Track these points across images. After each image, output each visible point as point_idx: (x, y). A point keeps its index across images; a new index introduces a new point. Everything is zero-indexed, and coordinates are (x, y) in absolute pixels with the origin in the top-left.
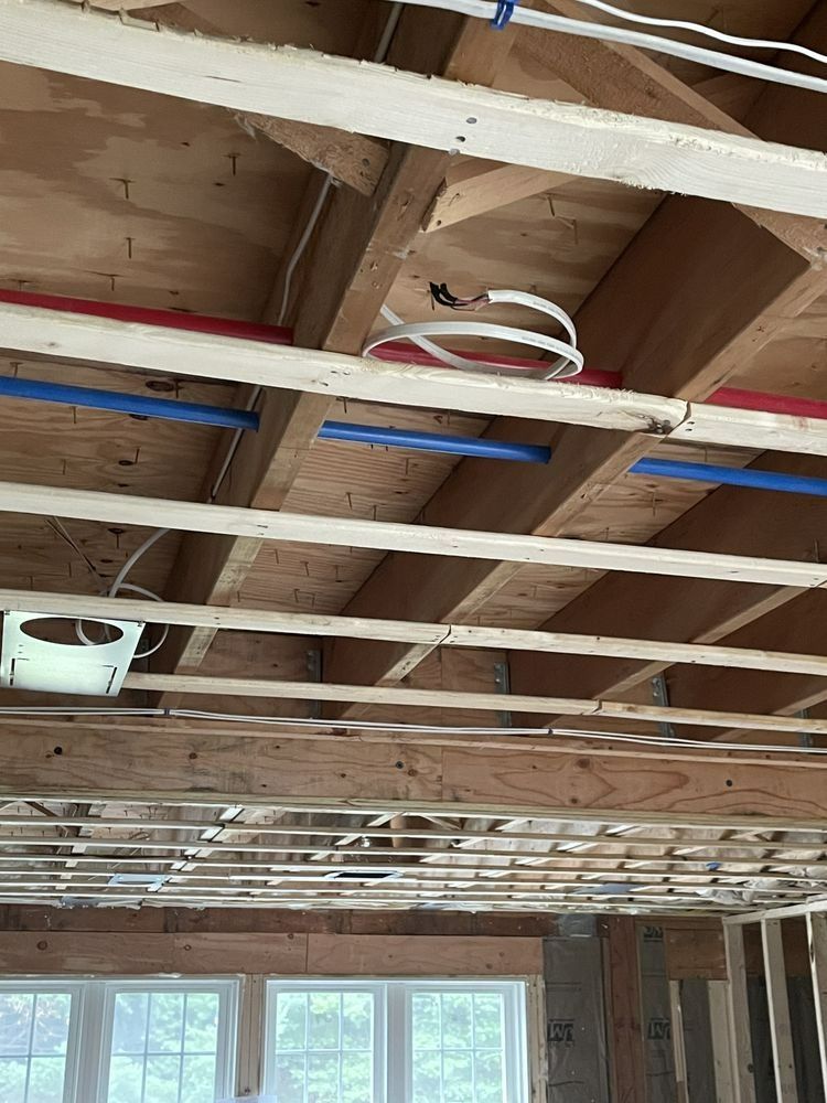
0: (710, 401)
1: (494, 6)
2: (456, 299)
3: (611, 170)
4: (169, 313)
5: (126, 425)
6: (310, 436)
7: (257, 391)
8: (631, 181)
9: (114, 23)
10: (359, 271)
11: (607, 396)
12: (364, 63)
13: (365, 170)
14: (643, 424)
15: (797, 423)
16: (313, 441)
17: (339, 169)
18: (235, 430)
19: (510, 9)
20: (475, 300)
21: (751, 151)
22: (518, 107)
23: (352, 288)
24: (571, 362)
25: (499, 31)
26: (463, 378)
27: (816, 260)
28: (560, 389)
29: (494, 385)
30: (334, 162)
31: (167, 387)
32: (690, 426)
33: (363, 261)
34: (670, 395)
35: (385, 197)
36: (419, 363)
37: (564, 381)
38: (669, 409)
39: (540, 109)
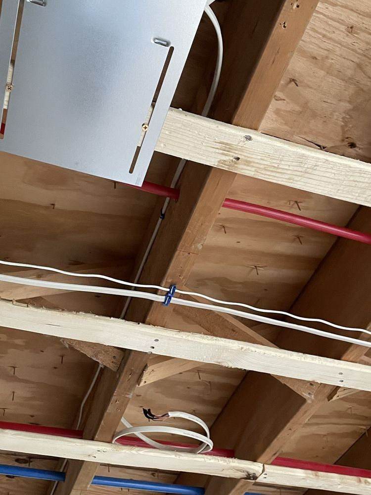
0: (273, 464)
1: (164, 297)
2: (154, 416)
3: (216, 360)
4: (30, 425)
5: (4, 481)
6: (88, 484)
7: (65, 461)
8: (225, 365)
9: (10, 304)
10: (110, 404)
11: (226, 461)
12: (112, 318)
13: (114, 360)
14: (244, 475)
15: (314, 474)
16: (89, 486)
17: (103, 361)
18: (55, 481)
19: (170, 298)
20: (162, 416)
21: (273, 353)
22: (176, 334)
23: (107, 411)
24: (208, 445)
25: (166, 306)
26: (159, 453)
27: (309, 399)
28: (204, 458)
29: (173, 456)
30: (101, 357)
31: (25, 461)
32: (265, 476)
33: (112, 399)
34: (255, 460)
35: (122, 372)
36: (138, 446)
37: (206, 454)
38: (255, 467)
39: (184, 336)
